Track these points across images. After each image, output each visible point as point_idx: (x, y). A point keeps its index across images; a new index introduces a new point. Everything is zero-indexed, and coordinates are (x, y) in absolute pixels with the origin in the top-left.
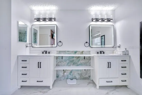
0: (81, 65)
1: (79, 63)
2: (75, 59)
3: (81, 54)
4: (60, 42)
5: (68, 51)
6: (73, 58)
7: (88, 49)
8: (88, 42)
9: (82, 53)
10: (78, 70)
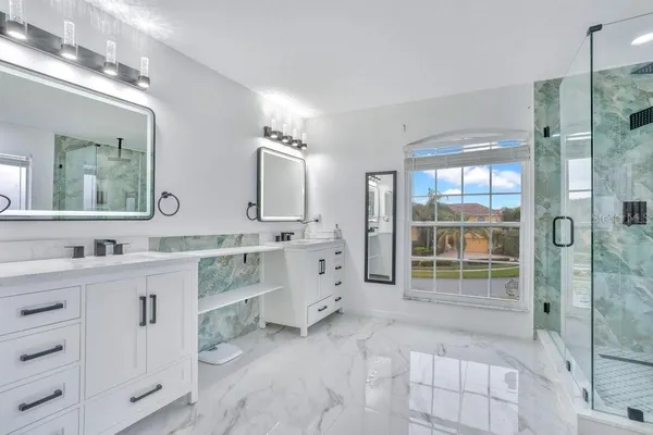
0: (237, 283)
1: (230, 280)
2: (219, 265)
3: (235, 245)
4: (165, 195)
5: (195, 237)
6: (211, 264)
7: (251, 227)
8: (254, 202)
9: (239, 239)
10: (226, 309)
